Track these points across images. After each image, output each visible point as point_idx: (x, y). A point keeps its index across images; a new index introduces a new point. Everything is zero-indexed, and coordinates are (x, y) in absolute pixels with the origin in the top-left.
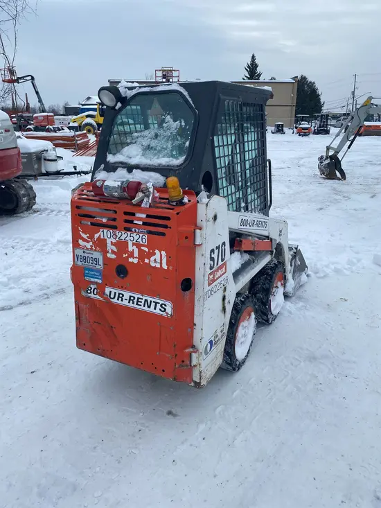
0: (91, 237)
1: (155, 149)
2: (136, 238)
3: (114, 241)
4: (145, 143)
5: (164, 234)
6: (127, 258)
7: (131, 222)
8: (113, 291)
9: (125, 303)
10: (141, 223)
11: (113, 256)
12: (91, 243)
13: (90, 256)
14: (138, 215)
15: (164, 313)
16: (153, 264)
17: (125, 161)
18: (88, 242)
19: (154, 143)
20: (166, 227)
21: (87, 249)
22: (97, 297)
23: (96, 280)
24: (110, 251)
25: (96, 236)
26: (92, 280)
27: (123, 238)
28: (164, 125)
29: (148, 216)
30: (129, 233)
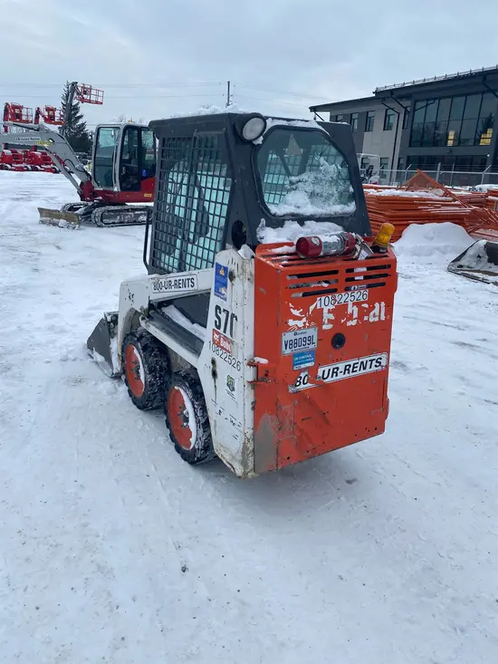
0: (305, 311)
1: (322, 196)
2: (357, 296)
3: (331, 307)
4: (309, 189)
5: (383, 284)
6: (346, 322)
7: (353, 279)
8: (326, 369)
9: (341, 376)
10: (362, 278)
11: (330, 326)
12: (304, 320)
13: (302, 336)
14: (358, 270)
15: (380, 368)
16: (371, 320)
17: (296, 212)
18: (300, 319)
19: (318, 189)
20: (386, 275)
21: (299, 328)
22: (309, 385)
23: (308, 365)
24: (326, 322)
25: (312, 308)
26: (303, 366)
27: (342, 301)
28: (321, 168)
29: (368, 269)
30: (349, 293)
